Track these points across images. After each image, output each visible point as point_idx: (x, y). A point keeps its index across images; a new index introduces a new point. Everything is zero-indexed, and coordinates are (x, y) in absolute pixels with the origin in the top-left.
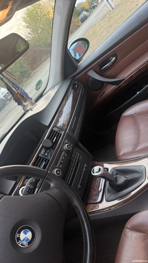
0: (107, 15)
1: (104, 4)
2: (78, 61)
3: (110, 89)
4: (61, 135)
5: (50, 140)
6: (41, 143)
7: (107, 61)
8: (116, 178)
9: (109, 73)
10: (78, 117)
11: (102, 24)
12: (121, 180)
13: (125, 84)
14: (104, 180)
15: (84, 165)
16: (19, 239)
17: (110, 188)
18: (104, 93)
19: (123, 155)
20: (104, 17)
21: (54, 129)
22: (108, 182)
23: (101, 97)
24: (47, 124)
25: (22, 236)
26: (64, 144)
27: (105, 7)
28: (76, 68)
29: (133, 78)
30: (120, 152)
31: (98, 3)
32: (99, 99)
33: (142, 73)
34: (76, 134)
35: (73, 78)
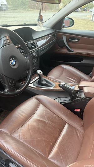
0: (87, 21)
1: (91, 14)
2: (64, 27)
3: (65, 51)
4: (36, 48)
5: (31, 45)
6: (27, 42)
7: (74, 38)
8: (43, 80)
9: (71, 44)
10: (46, 48)
11: (82, 22)
12: (44, 82)
13: (72, 54)
14: (38, 77)
15: (34, 67)
16: (11, 61)
17: (38, 82)
18: (61, 50)
19: (50, 77)
20: (85, 20)
21: (35, 43)
22: (39, 79)
23: (59, 50)
24: (34, 38)
25: (12, 61)
26: (34, 52)
27: (90, 16)
28: (60, 29)
29: (77, 55)
30: (49, 76)
31: (89, 11)
32: (57, 51)
33: (81, 56)
34: (41, 53)
35: (56, 32)
